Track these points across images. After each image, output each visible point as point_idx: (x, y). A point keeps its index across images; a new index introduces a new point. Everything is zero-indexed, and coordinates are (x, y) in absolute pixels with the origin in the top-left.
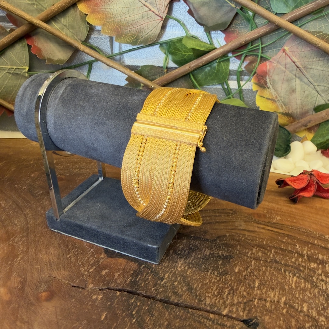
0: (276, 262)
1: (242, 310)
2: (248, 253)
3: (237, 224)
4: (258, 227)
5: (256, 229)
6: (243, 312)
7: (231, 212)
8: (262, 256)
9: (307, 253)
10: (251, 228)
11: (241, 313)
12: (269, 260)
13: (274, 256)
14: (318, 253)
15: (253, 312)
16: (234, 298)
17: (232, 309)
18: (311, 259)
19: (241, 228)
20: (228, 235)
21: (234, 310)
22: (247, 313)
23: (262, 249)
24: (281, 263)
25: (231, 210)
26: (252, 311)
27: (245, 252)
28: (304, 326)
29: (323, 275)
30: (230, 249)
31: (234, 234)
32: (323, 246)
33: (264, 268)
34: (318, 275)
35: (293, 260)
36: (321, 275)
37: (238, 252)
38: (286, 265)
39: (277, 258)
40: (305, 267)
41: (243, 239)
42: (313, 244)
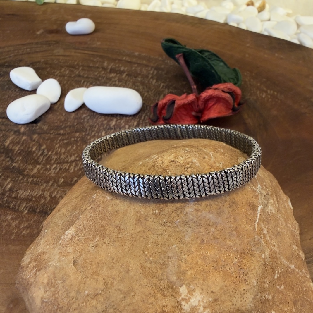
0: (79, 76)
2: (56, 72)
3: (55, 51)
4: (75, 52)
5: (73, 54)
7: (54, 43)
8: (68, 73)
9: (111, 67)
10: (67, 53)
12: (73, 76)
13: (79, 72)
14: (121, 66)
18: (112, 71)
19: (59, 54)
20: (42, 60)
23: (70, 68)
24: (83, 77)
25: (54, 41)
27: (54, 72)
28: (81, 116)
29: (117, 81)
30: (40, 71)
31: (49, 60)
32: (129, 60)
33: (65, 82)
34: (113, 81)
35: (96, 73)
36: (116, 81)
37: (46, 73)
38: (87, 78)
39: (82, 74)
40: (104, 77)
41: (56, 62)
42: (120, 61)
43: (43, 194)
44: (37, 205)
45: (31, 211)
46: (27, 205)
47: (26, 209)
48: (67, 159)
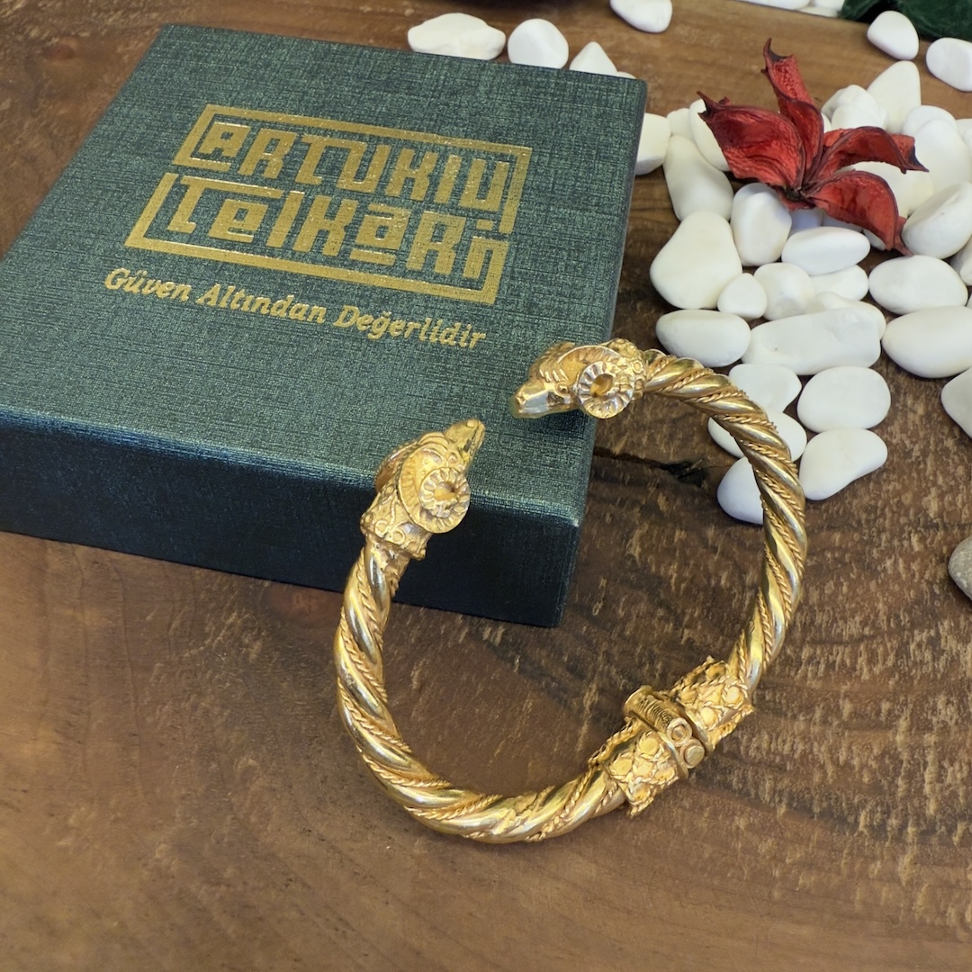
1: (666, 440)
6: (667, 444)
11: (663, 448)
15: (694, 444)
16: (645, 410)
17: (640, 439)
21: (645, 440)
22: (678, 447)
26: (692, 440)
43: (811, 752)
44: (808, 789)
45: (795, 808)
46: (779, 787)
47: (780, 801)
48: (839, 631)
